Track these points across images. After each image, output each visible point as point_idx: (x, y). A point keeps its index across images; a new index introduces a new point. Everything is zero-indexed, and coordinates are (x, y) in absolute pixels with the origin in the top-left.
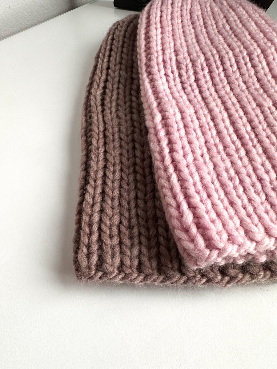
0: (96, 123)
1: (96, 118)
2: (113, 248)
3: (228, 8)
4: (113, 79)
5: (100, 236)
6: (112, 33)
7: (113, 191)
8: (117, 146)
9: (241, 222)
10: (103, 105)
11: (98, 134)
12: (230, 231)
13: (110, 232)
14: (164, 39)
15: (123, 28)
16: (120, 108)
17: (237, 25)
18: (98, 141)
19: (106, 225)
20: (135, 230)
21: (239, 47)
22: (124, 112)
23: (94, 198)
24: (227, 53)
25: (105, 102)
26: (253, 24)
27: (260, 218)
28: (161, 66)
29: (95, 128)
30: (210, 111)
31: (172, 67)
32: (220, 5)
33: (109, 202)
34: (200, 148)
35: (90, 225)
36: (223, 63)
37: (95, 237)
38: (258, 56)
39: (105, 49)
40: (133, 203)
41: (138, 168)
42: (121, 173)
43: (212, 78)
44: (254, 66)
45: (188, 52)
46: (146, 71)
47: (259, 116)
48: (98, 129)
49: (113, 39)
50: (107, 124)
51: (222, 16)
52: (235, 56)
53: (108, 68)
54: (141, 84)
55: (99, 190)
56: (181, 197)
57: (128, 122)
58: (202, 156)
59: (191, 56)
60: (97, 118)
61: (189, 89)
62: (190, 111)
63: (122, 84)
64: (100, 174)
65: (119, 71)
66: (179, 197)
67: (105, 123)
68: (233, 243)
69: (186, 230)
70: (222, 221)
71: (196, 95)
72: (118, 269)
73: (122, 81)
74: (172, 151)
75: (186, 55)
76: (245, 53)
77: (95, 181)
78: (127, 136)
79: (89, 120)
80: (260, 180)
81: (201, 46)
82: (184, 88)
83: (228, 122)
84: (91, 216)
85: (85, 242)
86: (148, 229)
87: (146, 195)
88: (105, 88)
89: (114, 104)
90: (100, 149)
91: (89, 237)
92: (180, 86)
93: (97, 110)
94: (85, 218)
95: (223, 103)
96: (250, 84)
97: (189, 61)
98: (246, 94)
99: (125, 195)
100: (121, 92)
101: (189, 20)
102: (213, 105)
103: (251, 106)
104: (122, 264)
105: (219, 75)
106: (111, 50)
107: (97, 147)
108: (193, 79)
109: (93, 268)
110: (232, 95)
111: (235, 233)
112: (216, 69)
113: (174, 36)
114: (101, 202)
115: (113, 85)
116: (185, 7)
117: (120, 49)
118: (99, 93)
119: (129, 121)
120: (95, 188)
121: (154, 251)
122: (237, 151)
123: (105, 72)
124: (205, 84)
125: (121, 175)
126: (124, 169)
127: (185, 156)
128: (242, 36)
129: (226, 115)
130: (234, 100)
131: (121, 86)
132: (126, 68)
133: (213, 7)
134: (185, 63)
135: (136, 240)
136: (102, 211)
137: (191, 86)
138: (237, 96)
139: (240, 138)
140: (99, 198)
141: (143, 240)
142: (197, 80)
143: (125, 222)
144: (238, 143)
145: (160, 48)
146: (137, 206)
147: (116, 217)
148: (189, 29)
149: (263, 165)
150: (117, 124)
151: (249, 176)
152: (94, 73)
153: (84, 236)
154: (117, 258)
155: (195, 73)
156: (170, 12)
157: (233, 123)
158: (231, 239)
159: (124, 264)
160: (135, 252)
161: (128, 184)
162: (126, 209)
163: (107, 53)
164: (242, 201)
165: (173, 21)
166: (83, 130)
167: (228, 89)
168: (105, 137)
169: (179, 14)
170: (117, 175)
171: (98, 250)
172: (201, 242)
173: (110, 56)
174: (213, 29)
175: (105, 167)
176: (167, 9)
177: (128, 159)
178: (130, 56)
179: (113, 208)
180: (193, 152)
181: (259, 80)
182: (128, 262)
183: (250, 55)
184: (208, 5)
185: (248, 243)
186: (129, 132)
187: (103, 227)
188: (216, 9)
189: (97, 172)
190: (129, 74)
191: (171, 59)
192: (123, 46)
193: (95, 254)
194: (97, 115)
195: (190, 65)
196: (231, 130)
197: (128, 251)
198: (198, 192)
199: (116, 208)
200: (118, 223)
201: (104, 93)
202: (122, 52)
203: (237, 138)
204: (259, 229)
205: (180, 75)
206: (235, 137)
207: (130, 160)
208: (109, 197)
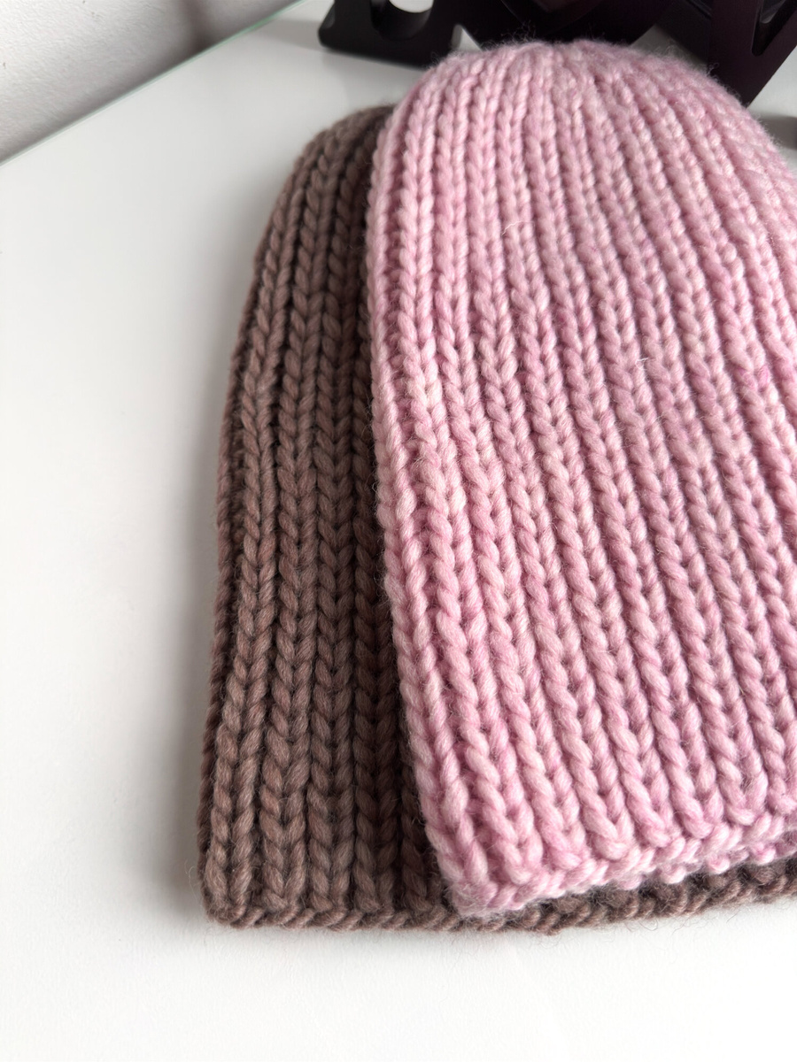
0: (256, 487)
1: (255, 469)
2: (288, 849)
3: (636, 113)
4: (304, 339)
5: (256, 821)
6: (301, 179)
7: (293, 693)
8: (310, 558)
9: (581, 812)
10: (274, 423)
11: (260, 524)
12: (548, 839)
13: (283, 810)
14: (442, 232)
15: (336, 166)
16: (319, 440)
17: (652, 180)
18: (259, 544)
19: (271, 790)
20: (346, 801)
21: (646, 262)
22: (331, 448)
23: (244, 713)
24: (612, 284)
25: (283, 418)
26: (698, 175)
27: (628, 797)
28: (428, 328)
29: (252, 506)
30: (547, 477)
31: (456, 329)
32: (613, 102)
33: (283, 725)
34: (507, 596)
35: (234, 791)
36: (598, 317)
37: (246, 823)
38: (695, 298)
39: (281, 236)
40: (343, 726)
41: (359, 624)
42: (317, 639)
43: (565, 365)
44: (682, 329)
45: (506, 274)
46: (387, 340)
47: (673, 498)
48: (261, 510)
49: (303, 204)
50: (285, 491)
51: (614, 144)
52: (635, 294)
53: (290, 304)
54: (373, 377)
55: (259, 691)
56: (445, 742)
57: (341, 484)
58: (510, 618)
59: (513, 292)
60: (257, 469)
61: (499, 400)
62: (490, 482)
63: (329, 359)
64: (263, 644)
65: (319, 314)
66: (439, 743)
67: (278, 488)
68: (554, 868)
69: (451, 832)
70: (535, 811)
71: (517, 422)
72: (300, 901)
73: (329, 348)
74: (434, 605)
75: (500, 286)
76: (662, 287)
77: (249, 667)
78: (337, 527)
79: (238, 473)
80: (647, 688)
81: (544, 253)
82: (485, 398)
83: (588, 512)
84: (236, 766)
85: (220, 838)
86: (376, 796)
87: (375, 701)
88: (280, 369)
89: (305, 423)
90: (263, 572)
91: (229, 826)
92: (474, 390)
93: (258, 443)
94: (223, 774)
95: (585, 449)
96: (664, 389)
97: (504, 308)
98: (649, 421)
99: (323, 702)
100: (326, 387)
101: (519, 161)
102: (555, 457)
103: (656, 464)
104: (309, 890)
105: (584, 356)
106: (297, 243)
107: (255, 563)
108: (511, 367)
109: (242, 899)
110: (611, 423)
111: (561, 842)
112: (576, 337)
113: (472, 220)
114: (262, 725)
115: (303, 360)
116: (509, 112)
117: (323, 241)
118: (264, 388)
119: (345, 479)
120: (247, 687)
121: (387, 854)
122: (601, 603)
123: (280, 318)
124: (543, 387)
125: (317, 645)
126: (324, 627)
127: (465, 622)
128: (659, 222)
129: (585, 491)
130: (615, 441)
131: (324, 364)
132: (341, 305)
133: (590, 111)
134: (493, 317)
135: (347, 828)
136: (264, 750)
137: (503, 391)
138: (624, 427)
139: (615, 561)
140: (257, 716)
141: (364, 826)
142: (522, 372)
143: (321, 779)
144: (608, 579)
145: (426, 266)
146: (352, 734)
147: (298, 767)
148: (517, 189)
149: (661, 646)
150: (310, 489)
151: (621, 677)
152: (250, 322)
153: (218, 823)
154: (298, 875)
155: (521, 348)
156: (462, 136)
157: (601, 517)
158: (550, 857)
159: (313, 890)
160: (343, 857)
161: (333, 671)
162: (326, 742)
163: (288, 253)
164: (594, 750)
165: (471, 165)
166: (223, 503)
167: (603, 402)
168: (278, 530)
169: (489, 140)
170: (307, 648)
171: (251, 857)
172: (480, 864)
173: (294, 262)
174: (585, 192)
175: (276, 623)
176: (455, 125)
177: (336, 598)
178: (350, 266)
179: (291, 742)
180: (487, 606)
181: (690, 374)
182: (322, 884)
183: (674, 290)
184: (577, 104)
185: (590, 865)
186: (343, 514)
187: (266, 798)
188: (600, 118)
189: (253, 640)
190: (347, 324)
191: (454, 304)
192: (331, 231)
193: (244, 870)
194: (259, 460)
195: (507, 324)
196: (594, 536)
197: (323, 858)
198: (486, 730)
199: (301, 740)
200: (303, 782)
201: (278, 387)
202: (329, 250)
203: (608, 563)
204: (620, 831)
205: (478, 355)
206: (600, 560)
207: (340, 602)
208: (283, 712)
